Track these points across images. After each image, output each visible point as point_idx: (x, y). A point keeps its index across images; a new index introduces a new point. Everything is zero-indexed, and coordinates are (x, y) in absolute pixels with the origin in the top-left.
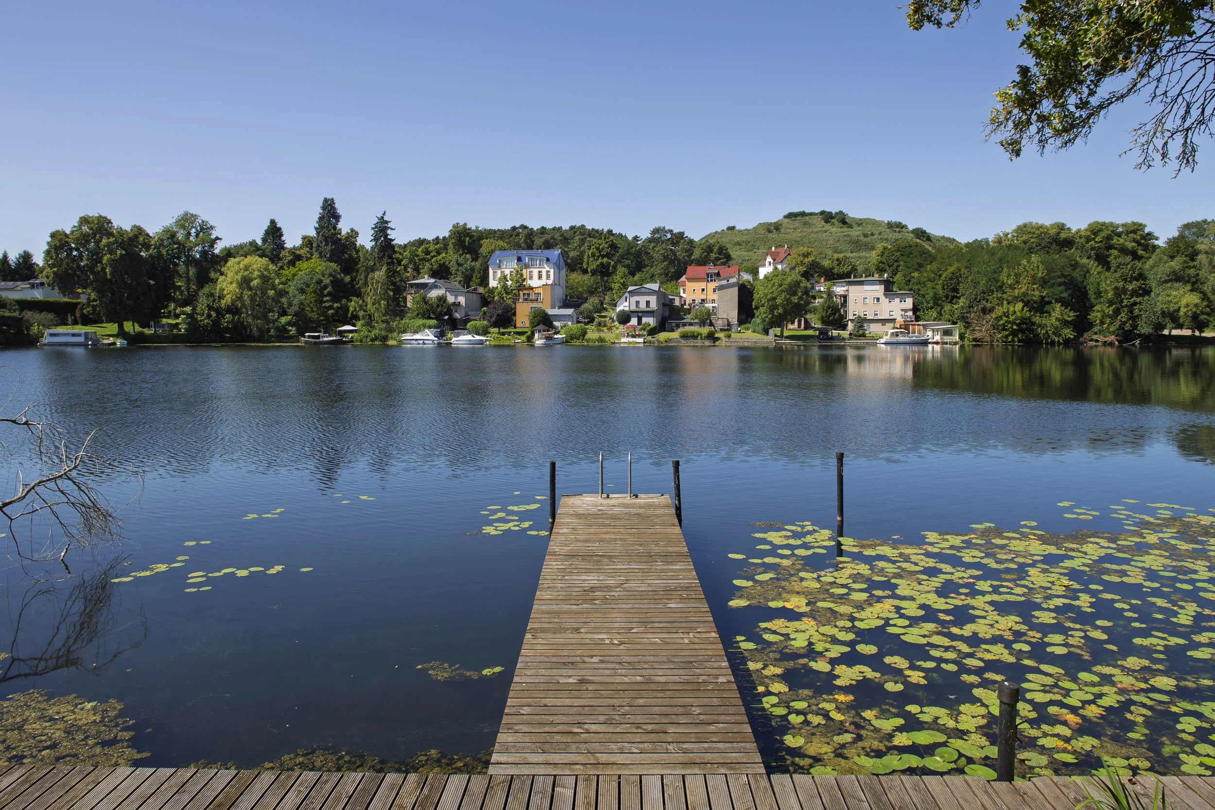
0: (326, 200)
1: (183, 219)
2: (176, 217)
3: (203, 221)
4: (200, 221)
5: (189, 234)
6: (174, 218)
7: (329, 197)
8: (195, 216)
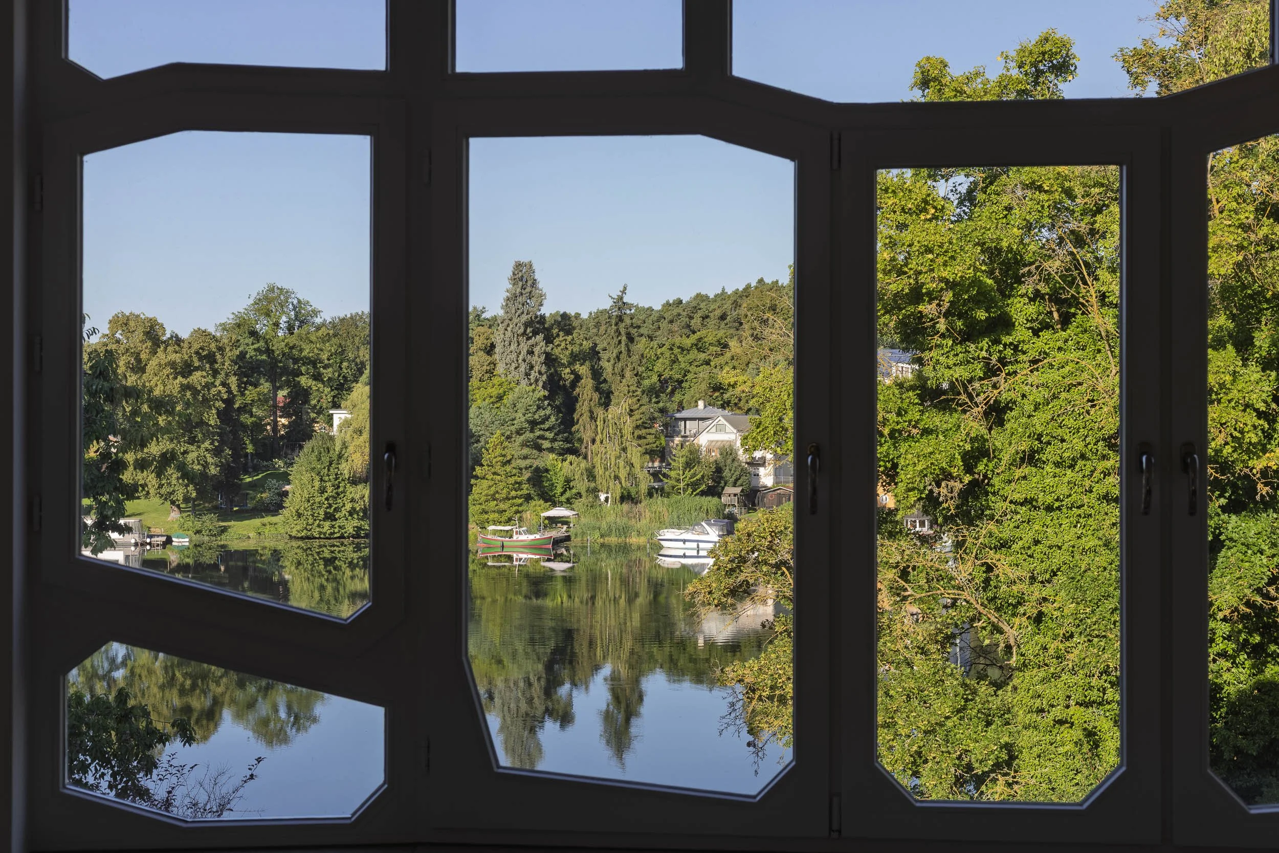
0: (519, 265)
1: (266, 298)
2: (254, 295)
3: (299, 302)
4: (295, 302)
5: (277, 325)
6: (252, 298)
7: (524, 259)
8: (287, 293)
